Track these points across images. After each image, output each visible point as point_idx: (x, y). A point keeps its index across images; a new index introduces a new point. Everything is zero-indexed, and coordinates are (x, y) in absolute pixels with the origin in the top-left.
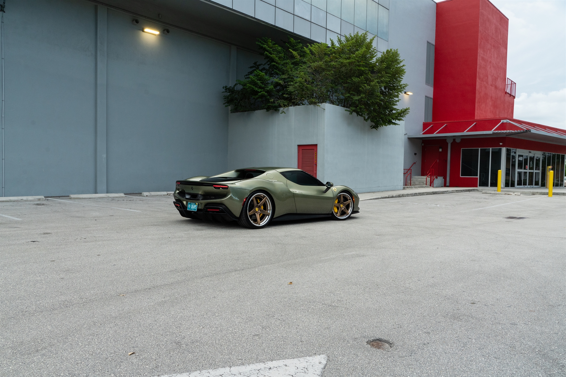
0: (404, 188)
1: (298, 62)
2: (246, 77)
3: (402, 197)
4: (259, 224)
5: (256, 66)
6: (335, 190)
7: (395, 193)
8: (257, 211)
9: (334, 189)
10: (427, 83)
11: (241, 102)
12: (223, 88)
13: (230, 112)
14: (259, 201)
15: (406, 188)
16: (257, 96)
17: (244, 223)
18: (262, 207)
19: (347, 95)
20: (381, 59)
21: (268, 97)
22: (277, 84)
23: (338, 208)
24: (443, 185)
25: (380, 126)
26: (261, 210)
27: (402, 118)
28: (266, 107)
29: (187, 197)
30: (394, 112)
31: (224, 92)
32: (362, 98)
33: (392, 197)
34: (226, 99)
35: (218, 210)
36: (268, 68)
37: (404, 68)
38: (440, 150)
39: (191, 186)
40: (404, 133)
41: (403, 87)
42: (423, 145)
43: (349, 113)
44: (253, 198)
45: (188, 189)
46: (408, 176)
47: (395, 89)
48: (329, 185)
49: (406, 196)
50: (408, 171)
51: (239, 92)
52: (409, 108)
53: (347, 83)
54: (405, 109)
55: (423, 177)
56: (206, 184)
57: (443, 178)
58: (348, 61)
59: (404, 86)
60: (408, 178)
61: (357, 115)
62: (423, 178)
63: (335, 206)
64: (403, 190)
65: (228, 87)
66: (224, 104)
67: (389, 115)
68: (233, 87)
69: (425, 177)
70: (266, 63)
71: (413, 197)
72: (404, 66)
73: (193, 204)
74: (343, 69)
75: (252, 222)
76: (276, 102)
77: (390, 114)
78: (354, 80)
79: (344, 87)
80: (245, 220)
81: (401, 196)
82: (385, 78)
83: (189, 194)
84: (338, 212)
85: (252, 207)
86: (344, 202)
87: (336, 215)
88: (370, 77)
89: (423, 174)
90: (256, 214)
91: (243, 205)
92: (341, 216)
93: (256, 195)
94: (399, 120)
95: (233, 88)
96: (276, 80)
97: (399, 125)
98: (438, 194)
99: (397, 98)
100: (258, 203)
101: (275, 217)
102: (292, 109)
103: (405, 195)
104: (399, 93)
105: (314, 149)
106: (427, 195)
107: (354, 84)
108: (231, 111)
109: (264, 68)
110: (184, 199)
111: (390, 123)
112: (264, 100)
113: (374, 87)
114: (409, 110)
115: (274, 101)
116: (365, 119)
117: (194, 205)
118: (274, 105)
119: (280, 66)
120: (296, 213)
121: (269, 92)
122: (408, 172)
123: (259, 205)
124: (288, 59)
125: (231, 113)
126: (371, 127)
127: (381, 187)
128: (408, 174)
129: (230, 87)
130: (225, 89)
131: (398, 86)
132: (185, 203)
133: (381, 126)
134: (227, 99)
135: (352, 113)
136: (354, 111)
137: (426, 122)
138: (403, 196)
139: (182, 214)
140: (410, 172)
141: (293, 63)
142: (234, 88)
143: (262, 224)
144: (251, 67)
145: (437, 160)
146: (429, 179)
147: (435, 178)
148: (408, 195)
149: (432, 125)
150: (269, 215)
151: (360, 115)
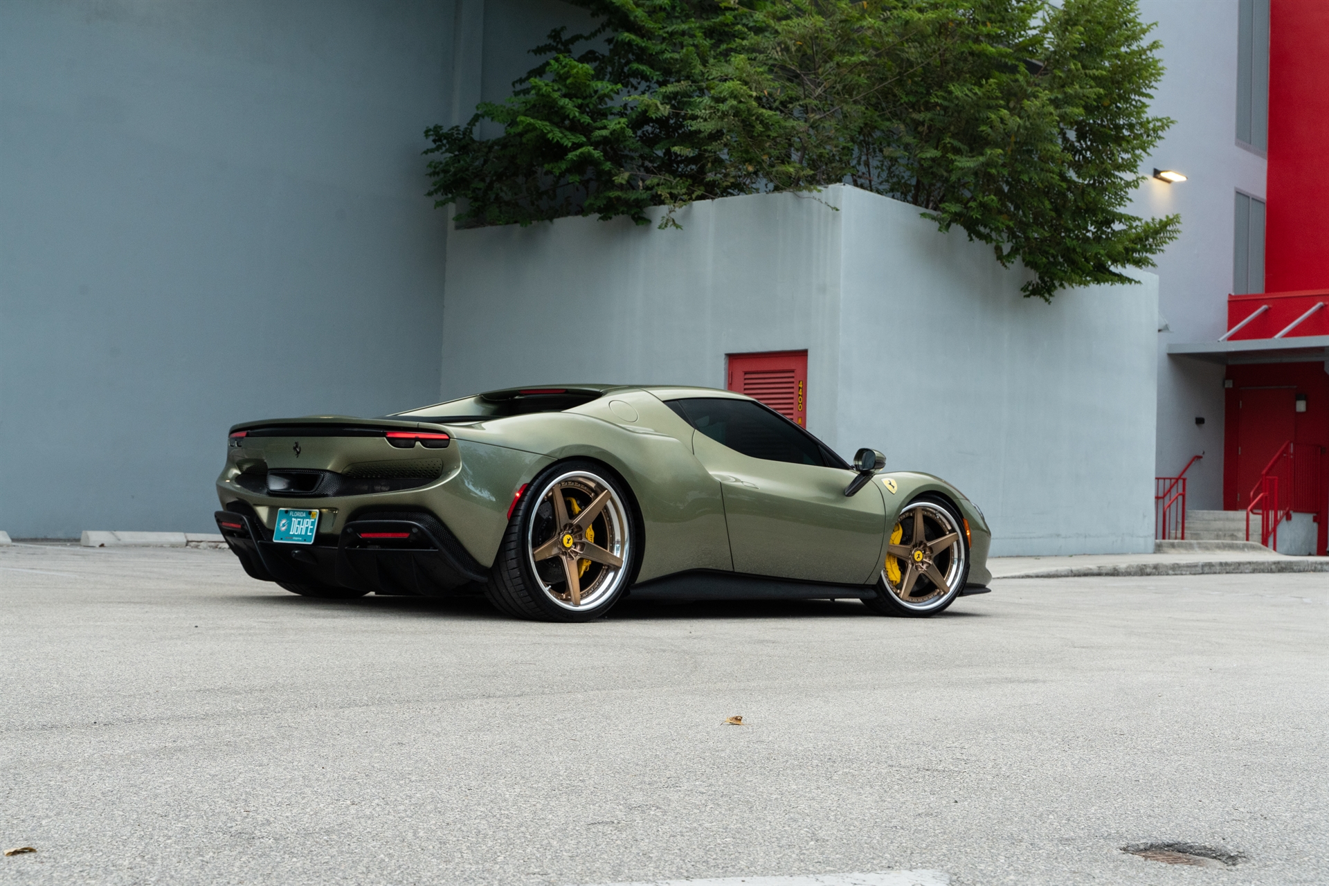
0: (1158, 549)
1: (726, 29)
2: (518, 87)
3: (1154, 574)
4: (577, 604)
5: (559, 43)
6: (890, 488)
7: (1123, 562)
8: (568, 546)
9: (886, 481)
10: (1243, 137)
11: (497, 185)
12: (427, 133)
13: (451, 224)
14: (577, 508)
15: (1165, 549)
16: (564, 166)
17: (514, 595)
18: (590, 533)
19: (928, 155)
20: (1066, 13)
21: (608, 166)
22: (642, 119)
23: (903, 566)
24: (1315, 547)
25: (1061, 285)
26: (583, 545)
27: (1149, 255)
28: (601, 203)
29: (276, 485)
30: (1117, 226)
31: (432, 151)
32: (988, 164)
33: (1115, 573)
34: (438, 174)
35: (405, 536)
36: (607, 53)
37: (1156, 54)
38: (1301, 406)
39: (291, 441)
40: (1157, 320)
41: (1155, 130)
42: (1229, 384)
43: (936, 225)
44: (552, 489)
45: (281, 454)
46: (1173, 506)
47: (1119, 140)
48: (868, 463)
49: (1171, 572)
50: (1171, 487)
51: (490, 148)
52: (1177, 217)
53: (929, 107)
54: (1161, 221)
55: (1231, 514)
56: (356, 430)
57: (1315, 520)
58: (931, 15)
59: (1159, 124)
60: (1174, 514)
61: (969, 235)
62: (1233, 520)
63: (890, 555)
64: (1154, 553)
65: (445, 130)
66: (430, 194)
67: (1097, 239)
68: (466, 129)
69: (1241, 514)
70: (599, 31)
71: (1197, 576)
72: (1155, 45)
73: (298, 514)
74: (912, 52)
75: (546, 590)
76: (640, 183)
77: (1101, 237)
78: (957, 93)
79: (918, 124)
80: (519, 581)
81: (1148, 570)
82: (1081, 87)
83: (281, 473)
84: (902, 580)
85: (546, 529)
86: (929, 539)
87: (897, 595)
88: (1024, 83)
89: (1230, 504)
90: (564, 558)
91: (512, 516)
92: (915, 599)
93: (565, 480)
94: (1138, 263)
95: (464, 134)
96: (637, 99)
97: (1139, 282)
98: (1300, 571)
99: (1131, 171)
100: (572, 515)
101: (643, 576)
102: (704, 209)
103: (1166, 566)
104: (1138, 152)
105: (792, 371)
106: (1254, 571)
107: (959, 112)
108: (457, 218)
109: (592, 52)
110: (262, 496)
111: (1101, 274)
112: (591, 179)
113: (1038, 122)
114: (1178, 226)
115: (633, 183)
116: (1000, 257)
117: (303, 518)
118: (632, 196)
119: (654, 47)
120: (732, 570)
121: (611, 146)
122: (1174, 490)
123: (576, 521)
124: (688, 17)
125: (457, 228)
126: (1024, 289)
127: (1065, 538)
128: (1173, 498)
129: (453, 129)
130: (431, 138)
131: (1131, 127)
132: (263, 512)
133: (1066, 285)
134: (442, 175)
135: (948, 226)
136: (957, 218)
137: (1242, 292)
138: (1157, 570)
139: (254, 568)
140: (1180, 491)
141: (709, 33)
142: (471, 132)
143: (591, 601)
144: (539, 51)
145: (1288, 447)
146: (1256, 520)
147: (1281, 518)
148: (1176, 569)
149: (1264, 307)
150: (616, 569)
151: (981, 236)
